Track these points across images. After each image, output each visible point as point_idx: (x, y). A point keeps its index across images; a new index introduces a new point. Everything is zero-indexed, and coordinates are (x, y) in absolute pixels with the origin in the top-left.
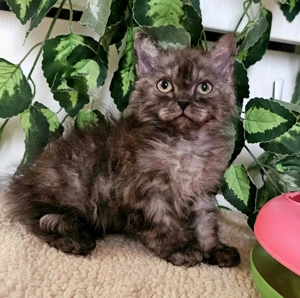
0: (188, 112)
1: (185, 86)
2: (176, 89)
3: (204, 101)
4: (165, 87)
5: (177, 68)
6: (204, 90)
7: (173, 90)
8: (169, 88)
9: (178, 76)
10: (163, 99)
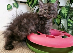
0: (50, 16)
1: (49, 11)
2: (48, 11)
3: (53, 13)
4: (45, 11)
5: (48, 7)
6: (53, 11)
7: (47, 11)
8: (46, 11)
9: (48, 8)
10: (45, 13)
